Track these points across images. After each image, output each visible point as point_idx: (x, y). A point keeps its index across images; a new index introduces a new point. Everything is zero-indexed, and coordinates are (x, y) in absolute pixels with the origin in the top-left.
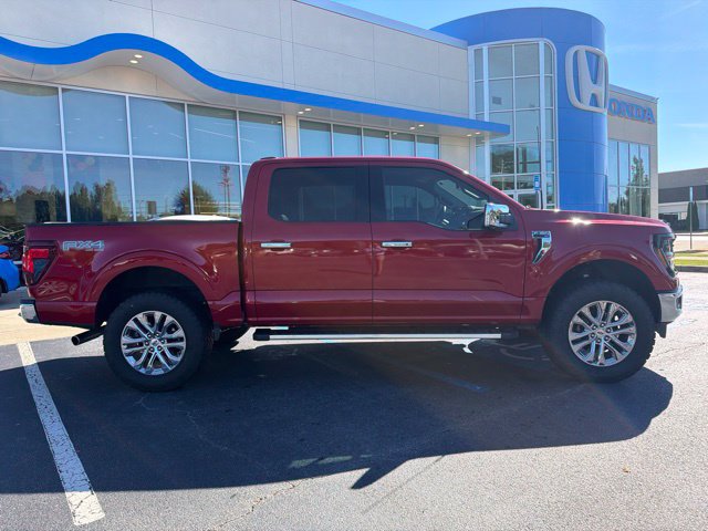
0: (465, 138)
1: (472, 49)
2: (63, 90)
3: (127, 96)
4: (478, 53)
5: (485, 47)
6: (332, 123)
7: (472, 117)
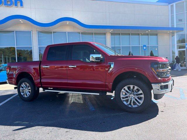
0: (167, 33)
1: (170, 5)
2: (53, 32)
3: (67, 32)
4: (172, 6)
5: (174, 4)
6: (121, 33)
7: (170, 26)
